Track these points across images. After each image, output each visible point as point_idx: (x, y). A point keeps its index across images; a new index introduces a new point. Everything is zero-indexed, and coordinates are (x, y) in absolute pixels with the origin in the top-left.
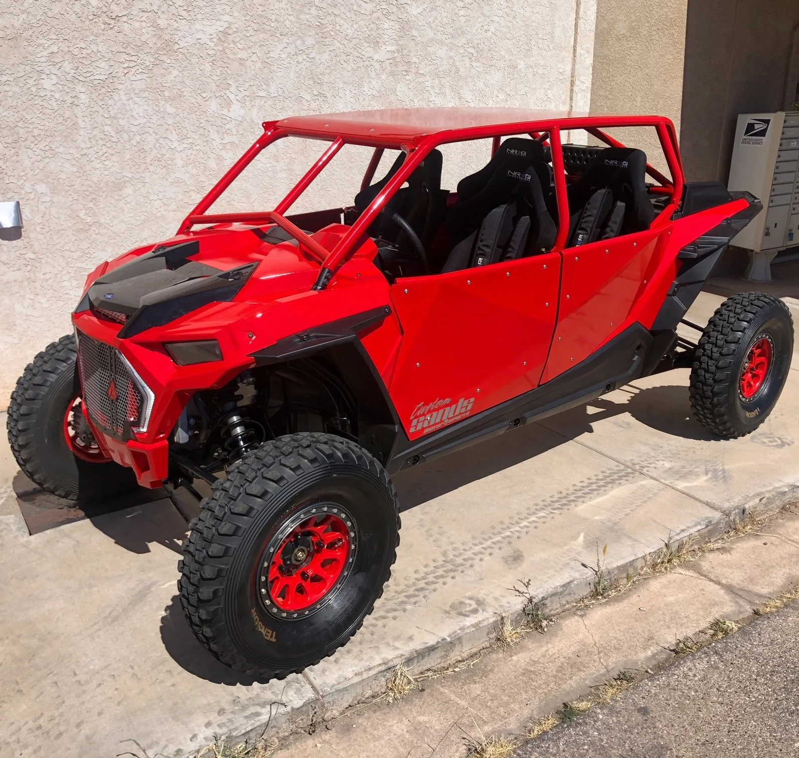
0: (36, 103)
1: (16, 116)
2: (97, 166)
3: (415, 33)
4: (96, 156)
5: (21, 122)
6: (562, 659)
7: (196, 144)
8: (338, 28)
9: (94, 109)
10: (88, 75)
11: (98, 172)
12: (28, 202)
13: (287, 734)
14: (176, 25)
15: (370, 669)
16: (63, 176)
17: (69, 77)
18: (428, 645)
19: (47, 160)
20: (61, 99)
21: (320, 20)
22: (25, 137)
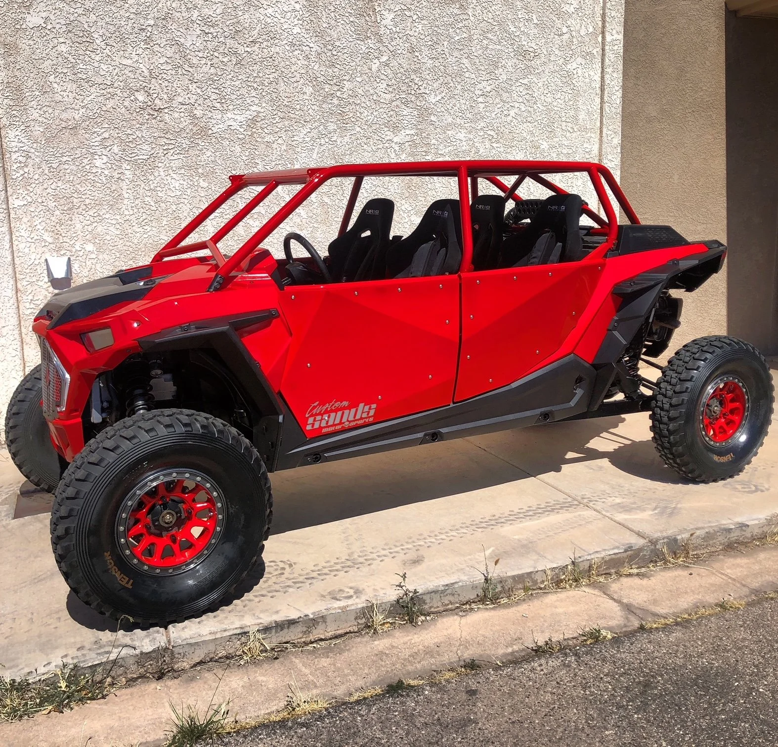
0: (89, 178)
1: (72, 189)
2: (138, 230)
3: (433, 118)
4: (137, 221)
5: (76, 193)
6: (421, 647)
7: (226, 213)
8: (359, 115)
9: (137, 183)
10: (133, 155)
11: (138, 235)
12: (77, 258)
13: (135, 676)
14: (210, 115)
15: (225, 631)
16: (108, 238)
17: (117, 157)
18: (289, 618)
19: (95, 224)
20: (110, 175)
21: (341, 109)
22: (78, 205)
